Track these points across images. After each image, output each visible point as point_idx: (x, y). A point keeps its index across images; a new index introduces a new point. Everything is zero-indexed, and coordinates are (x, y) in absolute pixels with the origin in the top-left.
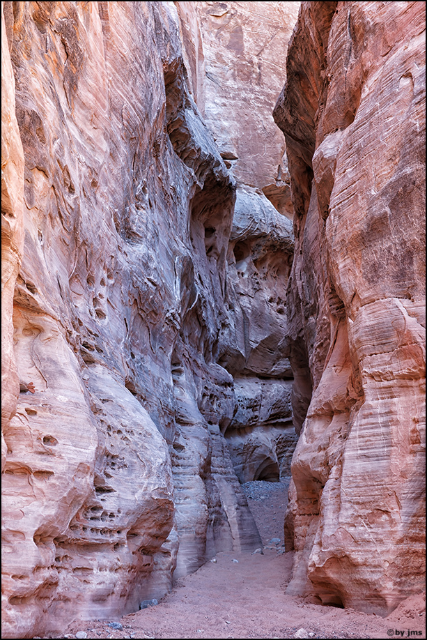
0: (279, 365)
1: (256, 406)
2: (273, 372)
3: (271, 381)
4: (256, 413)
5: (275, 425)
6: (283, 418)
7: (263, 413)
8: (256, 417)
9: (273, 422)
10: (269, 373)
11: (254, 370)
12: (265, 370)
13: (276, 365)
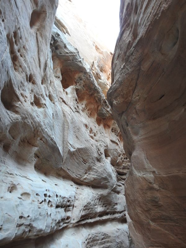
0: (89, 174)
1: (69, 206)
2: (85, 179)
3: (84, 187)
4: (69, 214)
5: (85, 225)
6: (91, 218)
7: (75, 214)
8: (68, 218)
9: (83, 222)
10: (82, 179)
11: (70, 173)
12: (79, 176)
13: (87, 174)
